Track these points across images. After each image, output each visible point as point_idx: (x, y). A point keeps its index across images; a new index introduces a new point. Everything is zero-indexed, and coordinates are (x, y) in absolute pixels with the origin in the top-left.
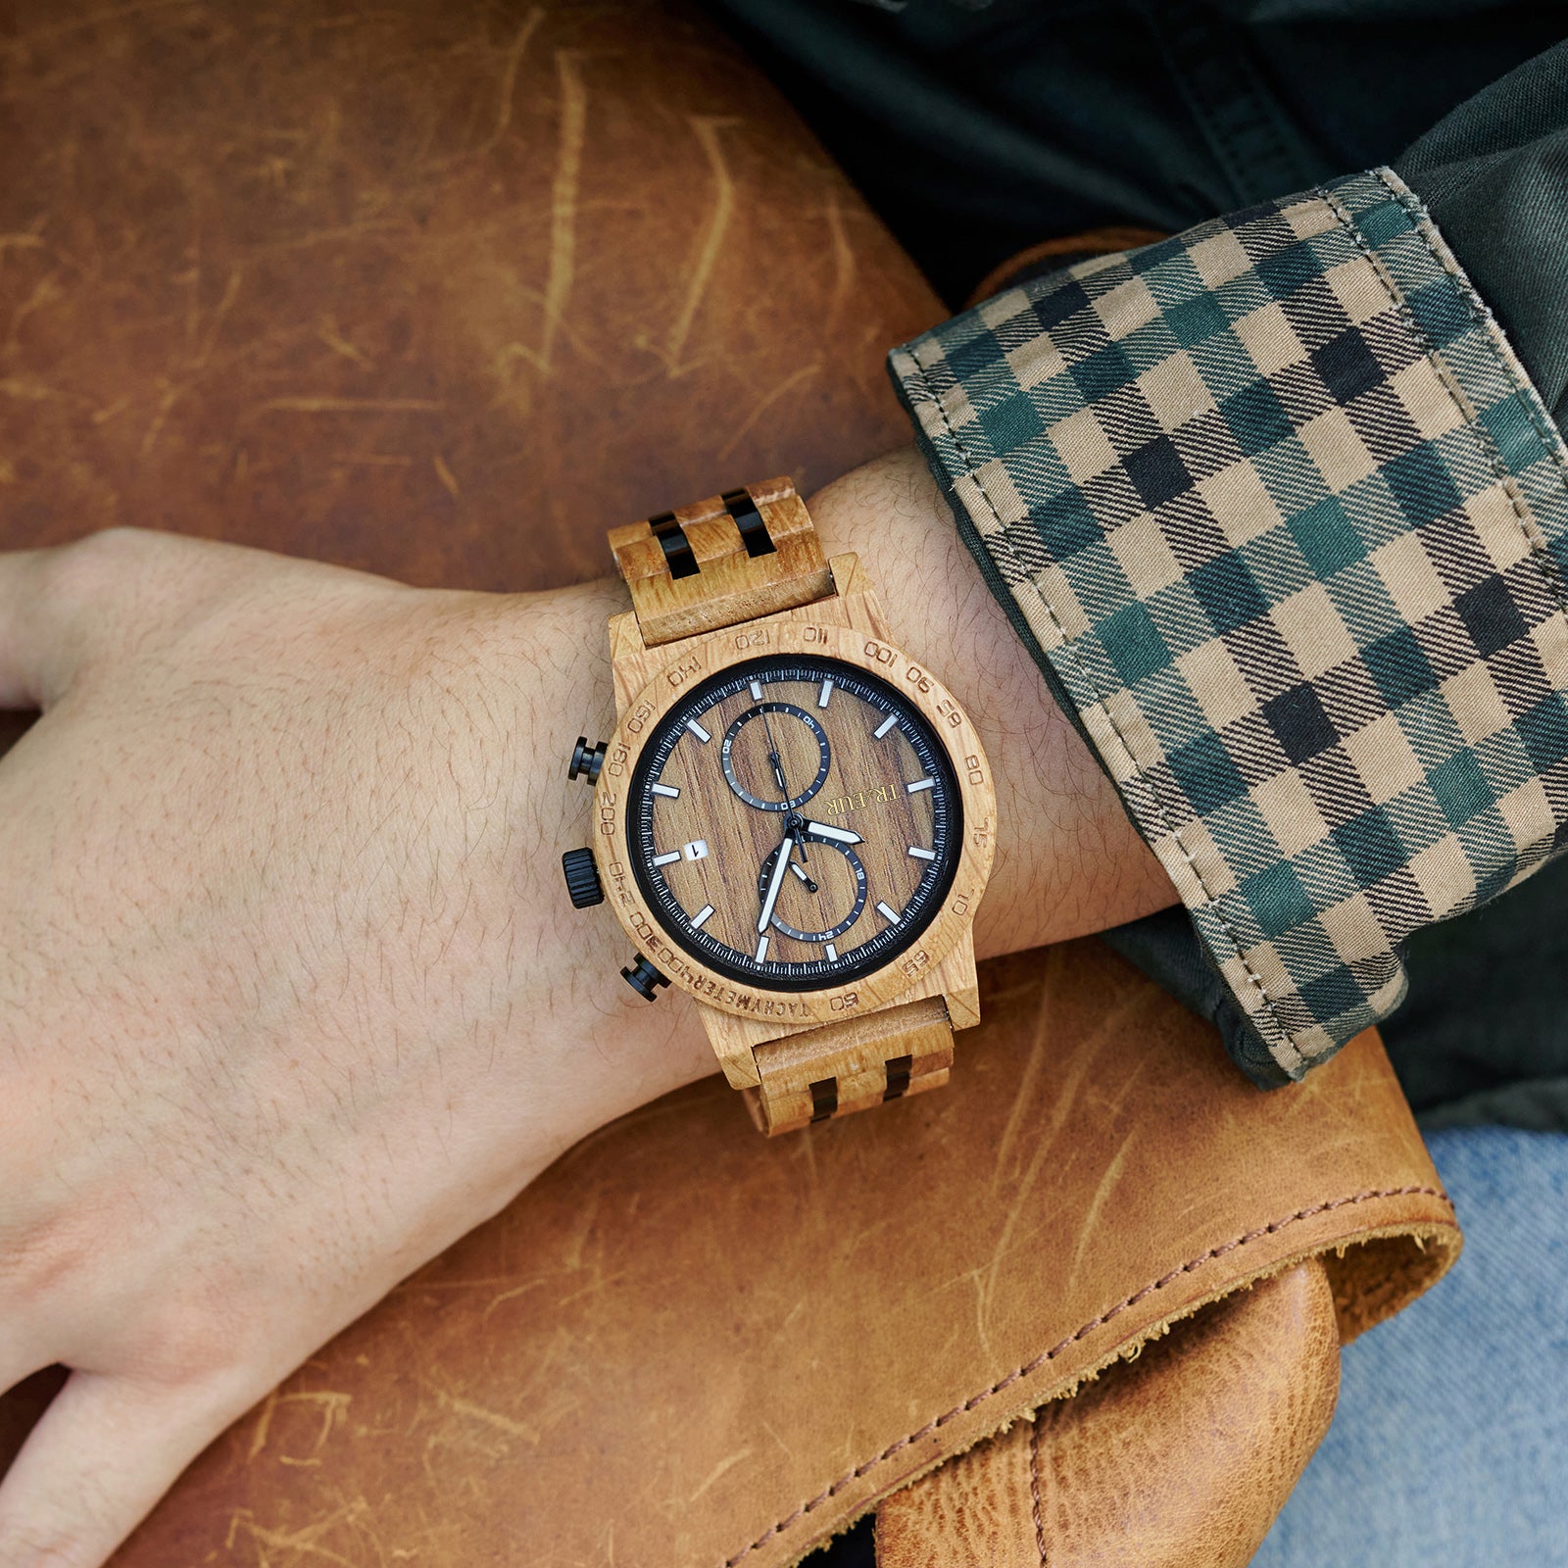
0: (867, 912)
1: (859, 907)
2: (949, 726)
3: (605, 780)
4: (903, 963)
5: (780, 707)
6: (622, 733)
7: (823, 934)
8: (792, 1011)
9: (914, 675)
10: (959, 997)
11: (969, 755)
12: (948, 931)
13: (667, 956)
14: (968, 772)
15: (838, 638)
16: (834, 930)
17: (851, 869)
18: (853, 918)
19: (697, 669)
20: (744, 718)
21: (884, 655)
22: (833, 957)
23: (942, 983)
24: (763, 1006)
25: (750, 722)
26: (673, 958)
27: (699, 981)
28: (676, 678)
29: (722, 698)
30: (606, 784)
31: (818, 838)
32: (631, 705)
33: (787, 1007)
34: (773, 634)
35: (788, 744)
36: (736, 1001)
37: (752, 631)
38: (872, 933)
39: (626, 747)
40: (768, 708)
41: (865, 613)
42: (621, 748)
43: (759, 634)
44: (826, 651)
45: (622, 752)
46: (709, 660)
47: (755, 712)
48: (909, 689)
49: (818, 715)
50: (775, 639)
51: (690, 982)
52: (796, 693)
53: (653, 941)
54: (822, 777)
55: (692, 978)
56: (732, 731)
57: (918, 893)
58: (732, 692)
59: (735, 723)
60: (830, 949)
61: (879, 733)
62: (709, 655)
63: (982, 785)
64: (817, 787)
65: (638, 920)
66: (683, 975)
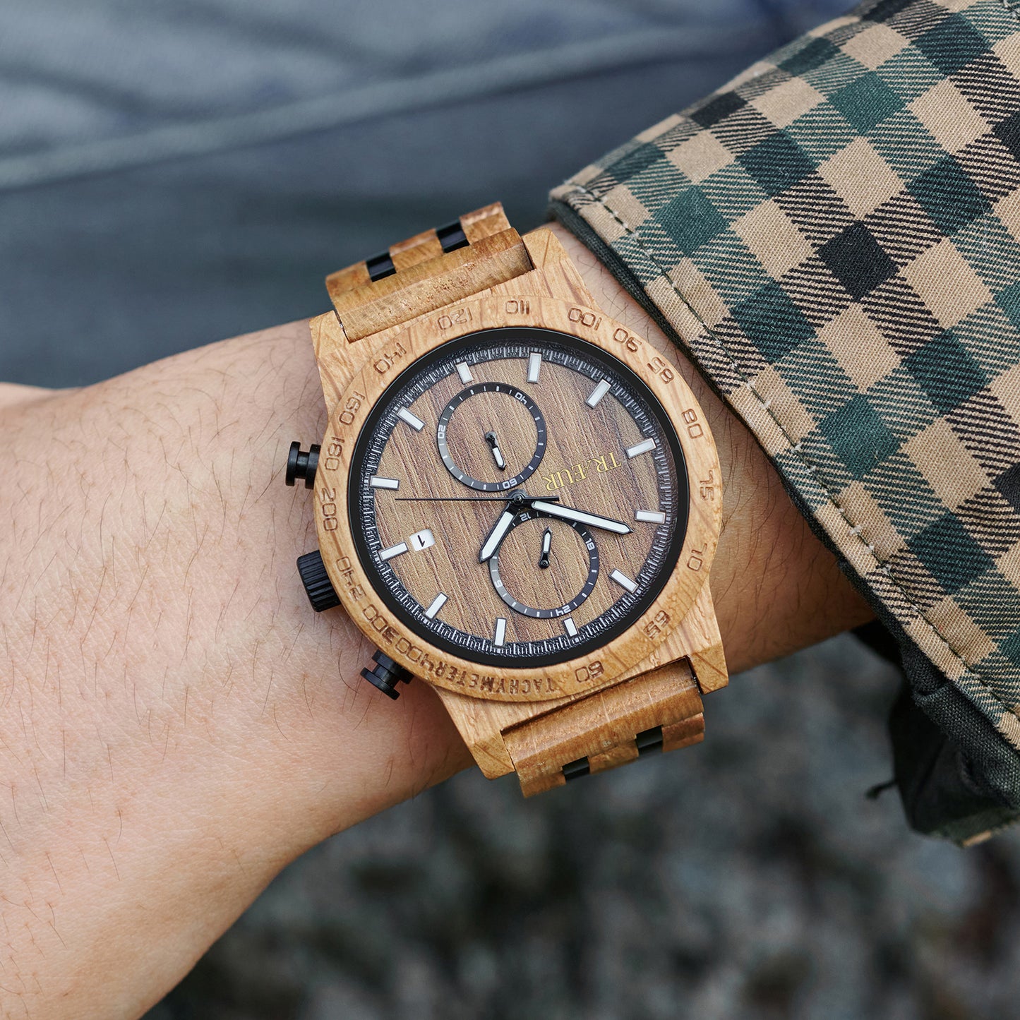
0: (601, 583)
1: (593, 578)
2: (663, 384)
3: (323, 476)
4: (644, 625)
5: (491, 387)
6: (334, 427)
7: (560, 609)
8: (538, 687)
9: (621, 336)
10: (705, 657)
11: (685, 409)
12: (686, 588)
13: (405, 646)
14: (686, 426)
15: (540, 307)
16: (571, 604)
17: (580, 539)
18: (588, 589)
19: (402, 354)
20: (456, 402)
21: (589, 320)
22: (572, 631)
23: (686, 644)
24: (508, 685)
25: (462, 405)
26: (411, 648)
27: (441, 667)
28: (383, 366)
29: (431, 384)
30: (324, 480)
31: (544, 515)
32: (340, 398)
33: (533, 684)
34: (475, 311)
35: (503, 424)
36: (480, 684)
37: (453, 311)
38: (609, 603)
39: (339, 440)
40: (479, 389)
41: (564, 281)
42: (335, 442)
43: (461, 312)
44: (531, 322)
45: (336, 446)
46: (414, 344)
47: (465, 394)
48: (617, 350)
49: (529, 390)
50: (478, 317)
51: (431, 670)
52: (503, 370)
53: (389, 632)
54: (540, 451)
55: (432, 665)
56: (444, 416)
57: (650, 556)
58: (441, 378)
59: (447, 407)
60: (569, 623)
61: (593, 401)
62: (413, 339)
63: (702, 438)
64: (536, 463)
65: (371, 612)
66: (422, 663)
